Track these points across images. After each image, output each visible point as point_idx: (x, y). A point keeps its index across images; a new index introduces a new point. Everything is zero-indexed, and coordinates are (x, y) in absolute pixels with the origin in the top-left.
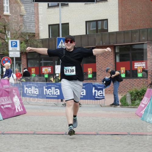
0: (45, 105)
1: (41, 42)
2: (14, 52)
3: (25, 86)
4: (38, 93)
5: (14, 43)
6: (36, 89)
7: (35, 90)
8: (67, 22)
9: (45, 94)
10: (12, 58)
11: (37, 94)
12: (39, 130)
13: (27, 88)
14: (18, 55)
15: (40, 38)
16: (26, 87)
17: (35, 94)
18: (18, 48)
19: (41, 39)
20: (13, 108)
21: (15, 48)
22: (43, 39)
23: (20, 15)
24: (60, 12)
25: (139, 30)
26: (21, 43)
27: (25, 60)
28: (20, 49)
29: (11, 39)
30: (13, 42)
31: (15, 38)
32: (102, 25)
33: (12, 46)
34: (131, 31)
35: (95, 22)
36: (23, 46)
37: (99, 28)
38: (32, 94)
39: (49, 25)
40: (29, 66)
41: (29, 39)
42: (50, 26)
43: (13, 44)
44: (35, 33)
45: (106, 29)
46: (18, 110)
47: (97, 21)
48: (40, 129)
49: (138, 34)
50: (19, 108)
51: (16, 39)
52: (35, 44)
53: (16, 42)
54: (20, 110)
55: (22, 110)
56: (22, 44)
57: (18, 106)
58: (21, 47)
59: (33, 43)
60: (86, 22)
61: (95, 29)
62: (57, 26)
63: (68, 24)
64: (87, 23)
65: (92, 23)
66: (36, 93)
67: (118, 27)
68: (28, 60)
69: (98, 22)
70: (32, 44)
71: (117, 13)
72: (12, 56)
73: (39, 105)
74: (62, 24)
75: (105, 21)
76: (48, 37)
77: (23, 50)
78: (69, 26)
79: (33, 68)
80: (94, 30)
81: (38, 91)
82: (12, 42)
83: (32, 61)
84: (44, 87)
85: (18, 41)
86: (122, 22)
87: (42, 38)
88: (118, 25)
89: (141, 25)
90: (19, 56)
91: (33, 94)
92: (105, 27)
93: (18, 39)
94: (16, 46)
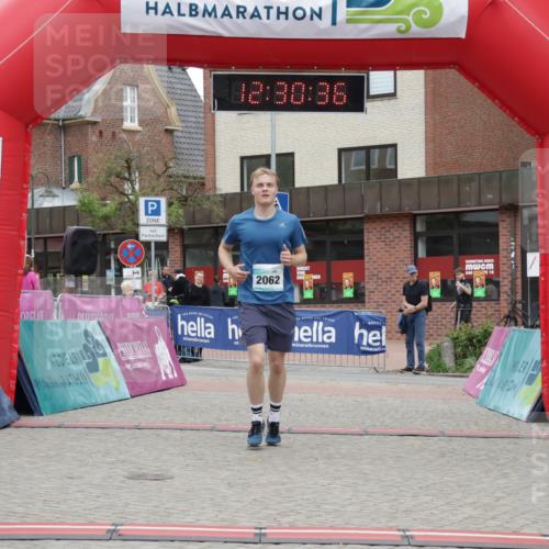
0: (230, 367)
1: (221, 201)
2: (153, 228)
3: (179, 316)
4: (212, 335)
5: (152, 206)
6: (208, 325)
7: (206, 328)
8: (290, 151)
9: (230, 337)
10: (147, 245)
11: (210, 339)
12: (224, 423)
13: (184, 323)
14: (161, 234)
15: (218, 192)
16: (183, 319)
17: (206, 338)
18: (163, 219)
19: (221, 195)
20: (155, 371)
21: (156, 217)
22: (227, 194)
23: (167, 130)
24: (273, 126)
25: (479, 174)
26: (170, 204)
27: (178, 249)
28: (168, 220)
29: (144, 195)
30: (150, 204)
31: (153, 191)
32: (382, 158)
33: (147, 214)
34: (459, 176)
35: (363, 153)
36: (175, 213)
37: (375, 165)
38: (197, 337)
39: (242, 159)
40: (188, 265)
41: (190, 193)
42: (245, 162)
43: (150, 208)
44: (203, 178)
45: (393, 167)
46: (166, 374)
47: (368, 149)
48: (226, 420)
49: (474, 185)
50: (169, 371)
51: (157, 195)
52: (205, 206)
53: (158, 203)
54: (171, 376)
55: (176, 375)
56: (173, 208)
57: (166, 367)
58: (169, 215)
59: (199, 205)
60: (340, 151)
61: (363, 167)
62: (264, 160)
63: (292, 154)
64: (343, 154)
65: (354, 153)
66: (208, 336)
67: (423, 166)
68: (185, 248)
69: (372, 150)
70: (198, 208)
71: (422, 128)
72: (148, 239)
73: (214, 367)
74: (278, 155)
75: (389, 150)
76: (238, 190)
77: (176, 223)
78: (293, 162)
79: (199, 270)
80: (359, 170)
81: (212, 330)
82: (147, 202)
83: (196, 251)
84: (229, 320)
85: (163, 201)
86: (435, 152)
87: (223, 192)
88: (423, 159)
89: (485, 162)
90: (164, 239)
91: (201, 338)
92: (390, 164)
93: (161, 193)
94: (157, 212)
